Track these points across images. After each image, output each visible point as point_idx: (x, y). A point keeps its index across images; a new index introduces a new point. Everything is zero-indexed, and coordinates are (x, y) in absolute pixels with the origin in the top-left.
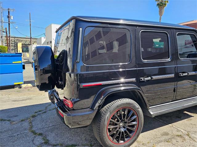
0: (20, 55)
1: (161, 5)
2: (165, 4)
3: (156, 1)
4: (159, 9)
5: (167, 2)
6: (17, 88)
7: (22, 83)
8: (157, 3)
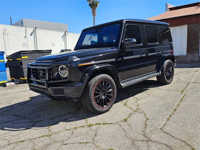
0: (3, 53)
1: (93, 6)
2: (97, 5)
3: (88, 1)
4: (91, 9)
5: (98, 2)
6: (1, 87)
7: (6, 81)
8: (88, 3)
